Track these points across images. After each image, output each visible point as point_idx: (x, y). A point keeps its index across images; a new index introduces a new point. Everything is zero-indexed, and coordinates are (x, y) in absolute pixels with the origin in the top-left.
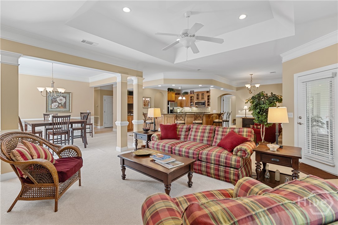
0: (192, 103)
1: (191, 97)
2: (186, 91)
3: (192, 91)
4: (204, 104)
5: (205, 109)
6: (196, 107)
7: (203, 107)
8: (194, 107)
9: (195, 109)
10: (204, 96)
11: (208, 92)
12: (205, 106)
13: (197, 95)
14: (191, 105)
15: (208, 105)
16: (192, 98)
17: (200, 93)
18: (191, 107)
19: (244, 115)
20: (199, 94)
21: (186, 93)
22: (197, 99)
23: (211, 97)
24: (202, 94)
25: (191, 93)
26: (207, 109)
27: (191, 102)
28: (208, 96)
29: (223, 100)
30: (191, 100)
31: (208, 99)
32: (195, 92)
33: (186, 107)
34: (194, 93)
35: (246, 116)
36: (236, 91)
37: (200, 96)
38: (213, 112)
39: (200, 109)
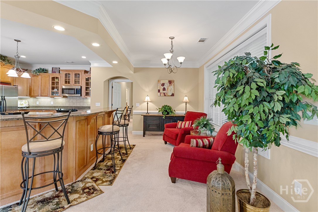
0: (55, 90)
1: (53, 79)
2: (42, 67)
3: (56, 68)
4: (79, 91)
5: (81, 100)
6: (64, 97)
7: (78, 98)
8: (59, 96)
9: (61, 101)
10: (79, 77)
11: (86, 72)
12: (81, 95)
13: (66, 75)
14: (53, 93)
15: (87, 94)
16: (56, 80)
17: (71, 73)
18: (53, 97)
19: (145, 110)
20: (69, 74)
21: (45, 71)
22: (66, 82)
23: (92, 81)
24: (76, 74)
25: (53, 72)
26: (85, 100)
27: (53, 88)
28: (88, 80)
29: (112, 87)
30: (53, 83)
31: (88, 84)
32: (62, 70)
33: (41, 96)
34: (61, 72)
35: (148, 112)
36: (134, 73)
37: (72, 78)
38: (96, 106)
39: (72, 100)
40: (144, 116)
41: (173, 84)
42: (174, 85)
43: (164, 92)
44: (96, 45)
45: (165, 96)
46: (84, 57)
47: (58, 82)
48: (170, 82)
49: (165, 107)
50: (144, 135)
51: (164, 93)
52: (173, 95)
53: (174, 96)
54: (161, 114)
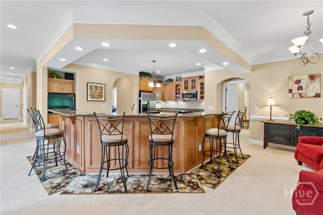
0: (178, 95)
1: (176, 86)
2: (170, 77)
3: (179, 77)
4: (195, 96)
5: (197, 103)
6: (184, 101)
7: (194, 101)
8: (180, 100)
9: (182, 105)
10: (195, 83)
11: (201, 77)
12: (197, 99)
13: (185, 81)
14: (176, 98)
15: (202, 98)
16: (178, 87)
17: (189, 80)
18: (176, 101)
19: (267, 116)
20: (187, 81)
21: (171, 80)
22: (185, 89)
23: (206, 85)
24: (192, 80)
25: (177, 80)
26: (200, 104)
27: (176, 94)
28: (202, 84)
29: (226, 90)
30: (176, 90)
31: (202, 88)
32: (183, 78)
33: (169, 100)
34: (182, 80)
35: (271, 119)
36: (252, 72)
37: (190, 84)
38: (209, 109)
39: (190, 103)
40: (265, 123)
41: (319, 79)
42: (320, 81)
43: (300, 92)
44: (203, 51)
45: (302, 97)
46: (198, 64)
47: (180, 89)
48: (312, 77)
49: (300, 113)
50: (265, 146)
51: (300, 94)
52: (318, 96)
53: (320, 97)
54: (293, 122)
